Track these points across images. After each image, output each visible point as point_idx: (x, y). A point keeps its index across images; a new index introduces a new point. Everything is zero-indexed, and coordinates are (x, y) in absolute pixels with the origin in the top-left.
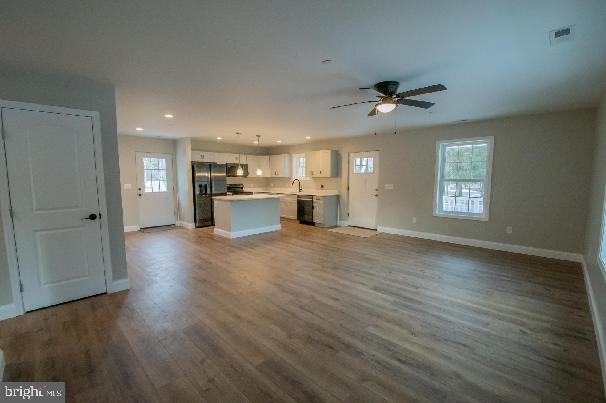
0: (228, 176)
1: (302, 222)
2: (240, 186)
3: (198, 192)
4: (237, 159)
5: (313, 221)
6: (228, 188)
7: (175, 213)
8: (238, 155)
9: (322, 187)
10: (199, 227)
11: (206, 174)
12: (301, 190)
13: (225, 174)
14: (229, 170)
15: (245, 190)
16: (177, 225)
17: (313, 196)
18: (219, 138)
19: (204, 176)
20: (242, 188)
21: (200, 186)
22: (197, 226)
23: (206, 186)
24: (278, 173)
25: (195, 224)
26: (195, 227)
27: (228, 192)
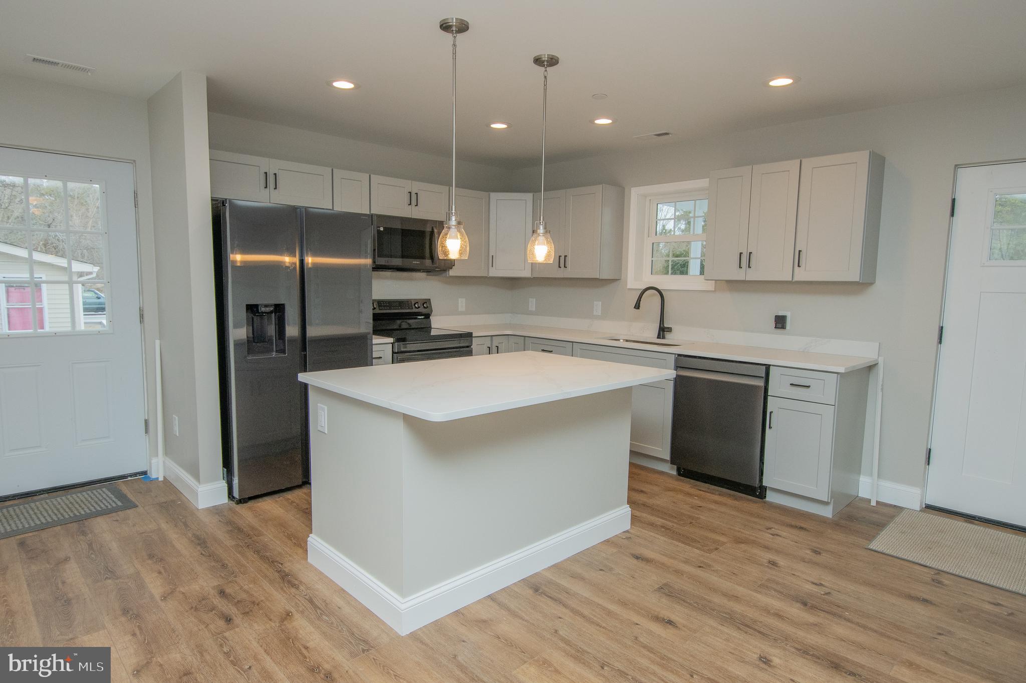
0: (377, 268)
1: (685, 473)
2: (422, 310)
3: (238, 333)
4: (413, 199)
5: (761, 480)
6: (376, 317)
7: (146, 422)
8: (416, 186)
9: (780, 322)
10: (241, 501)
11: (287, 259)
12: (670, 330)
13: (368, 261)
14: (380, 244)
15: (441, 324)
16: (154, 476)
17: (768, 367)
18: (343, 85)
19: (276, 267)
20: (427, 316)
21: (252, 309)
22: (236, 494)
23: (279, 309)
24: (569, 259)
25: (224, 485)
26: (224, 499)
27: (377, 331)
